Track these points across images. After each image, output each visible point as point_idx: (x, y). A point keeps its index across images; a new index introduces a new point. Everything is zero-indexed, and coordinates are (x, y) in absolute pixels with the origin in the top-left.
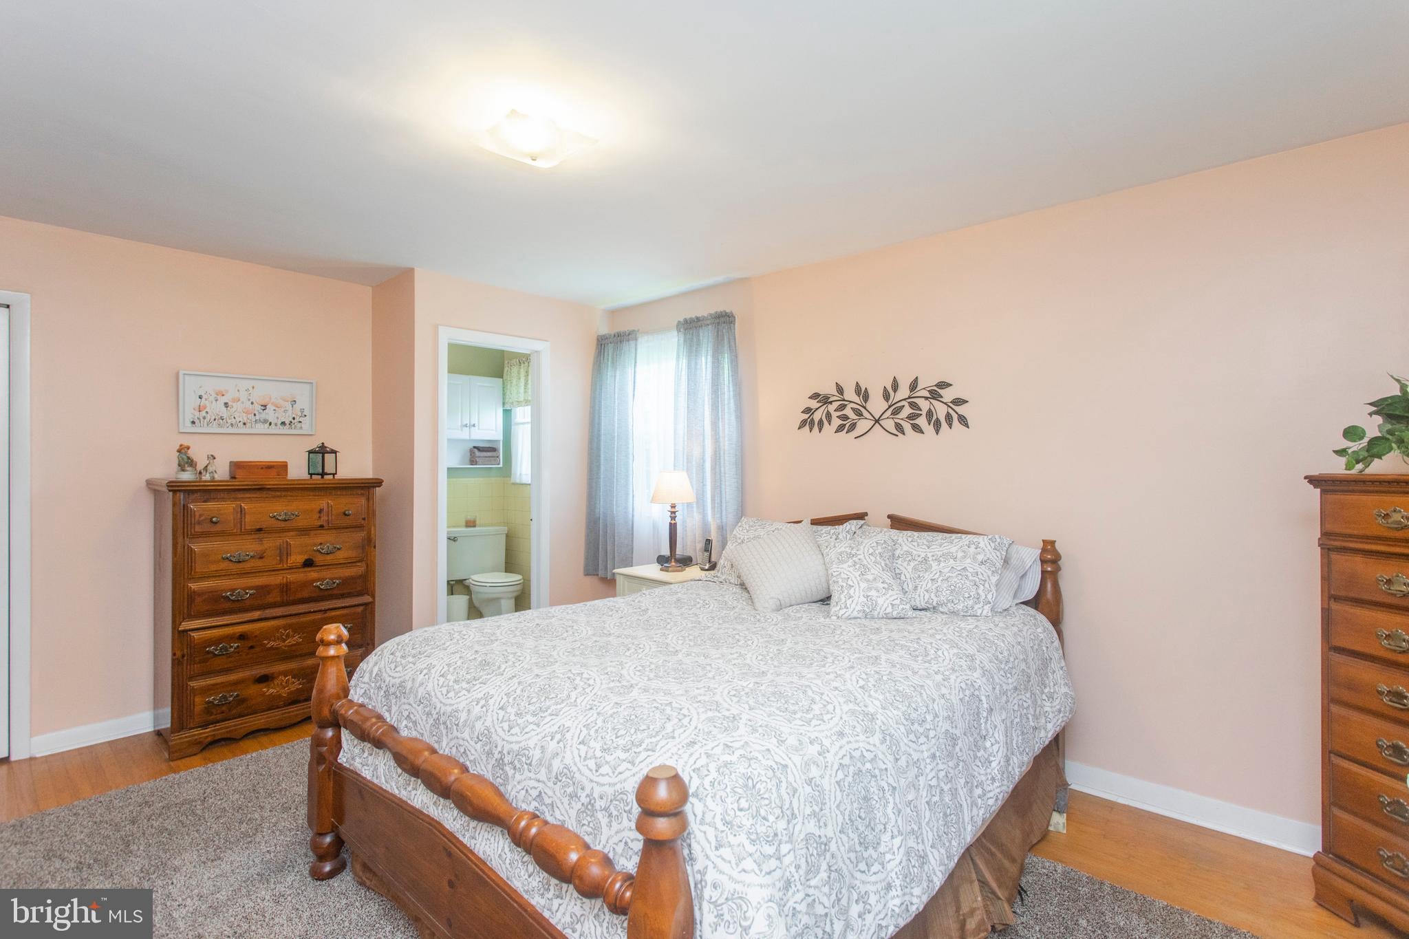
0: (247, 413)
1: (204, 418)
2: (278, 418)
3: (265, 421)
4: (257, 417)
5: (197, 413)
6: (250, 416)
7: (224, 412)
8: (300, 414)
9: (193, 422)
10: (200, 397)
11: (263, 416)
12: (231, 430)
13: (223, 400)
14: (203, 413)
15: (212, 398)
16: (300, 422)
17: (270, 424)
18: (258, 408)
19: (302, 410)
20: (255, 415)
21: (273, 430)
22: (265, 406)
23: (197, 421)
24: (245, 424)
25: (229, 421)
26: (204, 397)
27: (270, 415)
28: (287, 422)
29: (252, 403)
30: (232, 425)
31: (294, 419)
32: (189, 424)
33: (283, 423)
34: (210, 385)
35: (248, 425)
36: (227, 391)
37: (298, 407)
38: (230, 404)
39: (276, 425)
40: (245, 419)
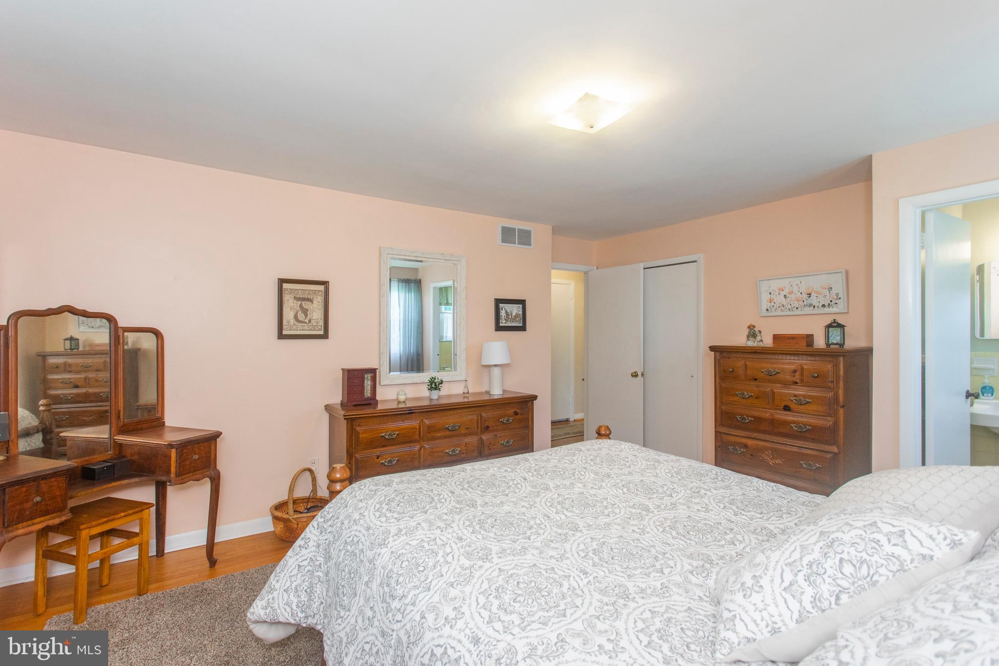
0: (798, 301)
1: (773, 306)
2: (819, 302)
3: (810, 305)
4: (805, 303)
5: (769, 304)
6: (800, 303)
7: (784, 301)
8: (836, 297)
9: (767, 310)
10: (770, 294)
11: (809, 301)
12: (789, 313)
13: (783, 293)
14: (773, 304)
15: (777, 293)
16: (836, 303)
17: (814, 307)
18: (805, 296)
19: (837, 294)
20: (803, 301)
21: (816, 311)
22: (810, 294)
23: (769, 309)
24: (797, 308)
25: (787, 307)
26: (772, 293)
27: (814, 300)
28: (826, 304)
29: (801, 293)
30: (789, 309)
31: (831, 301)
32: (765, 311)
33: (824, 306)
34: (775, 285)
35: (799, 309)
36: (785, 287)
37: (833, 292)
38: (787, 295)
39: (818, 307)
40: (797, 304)
